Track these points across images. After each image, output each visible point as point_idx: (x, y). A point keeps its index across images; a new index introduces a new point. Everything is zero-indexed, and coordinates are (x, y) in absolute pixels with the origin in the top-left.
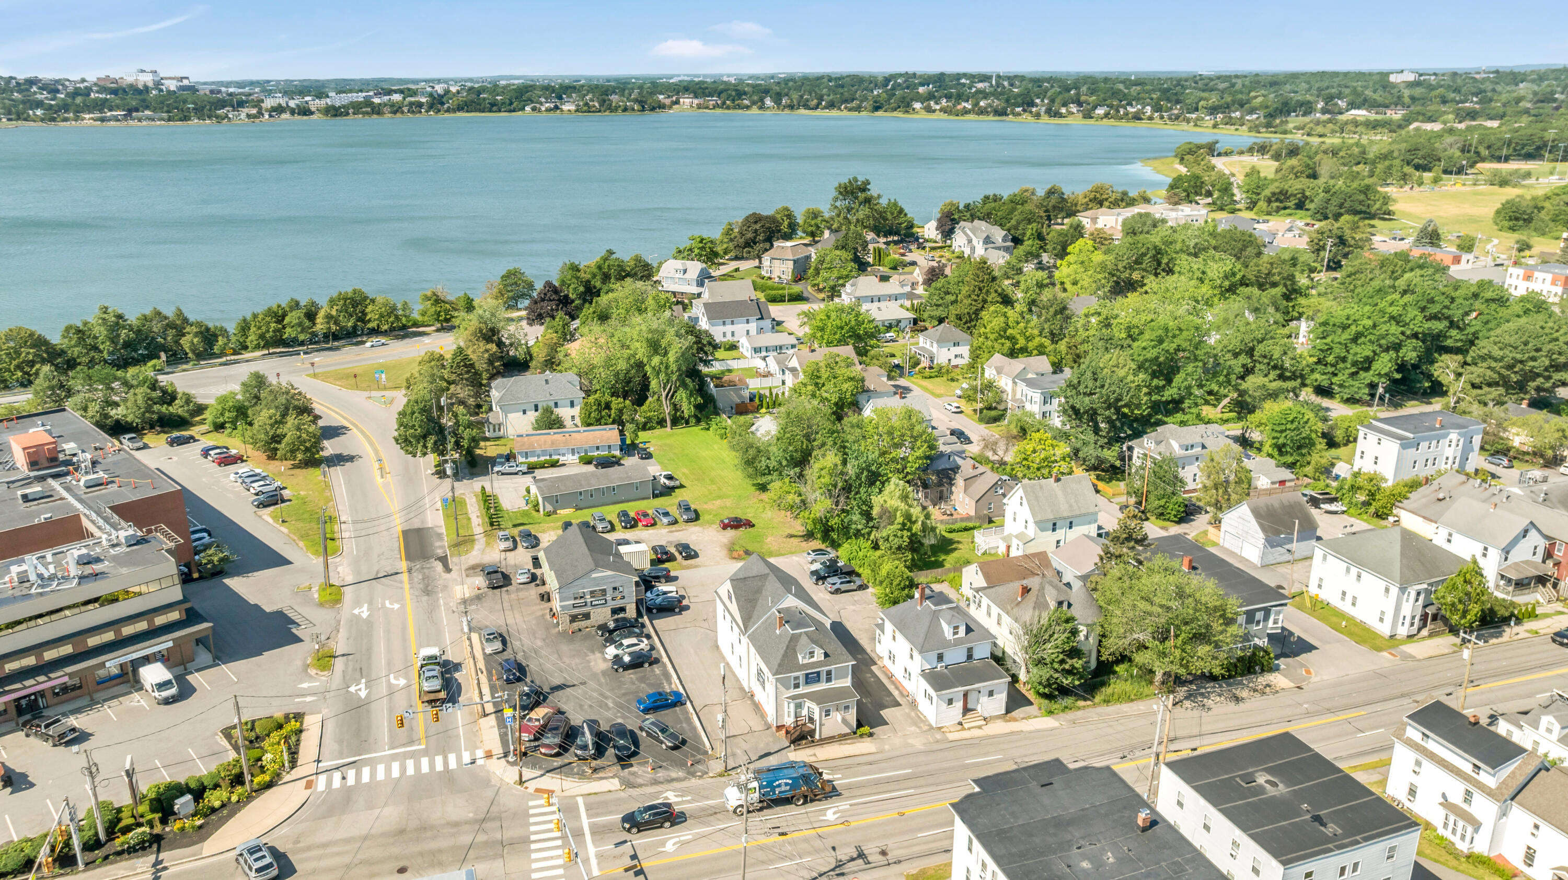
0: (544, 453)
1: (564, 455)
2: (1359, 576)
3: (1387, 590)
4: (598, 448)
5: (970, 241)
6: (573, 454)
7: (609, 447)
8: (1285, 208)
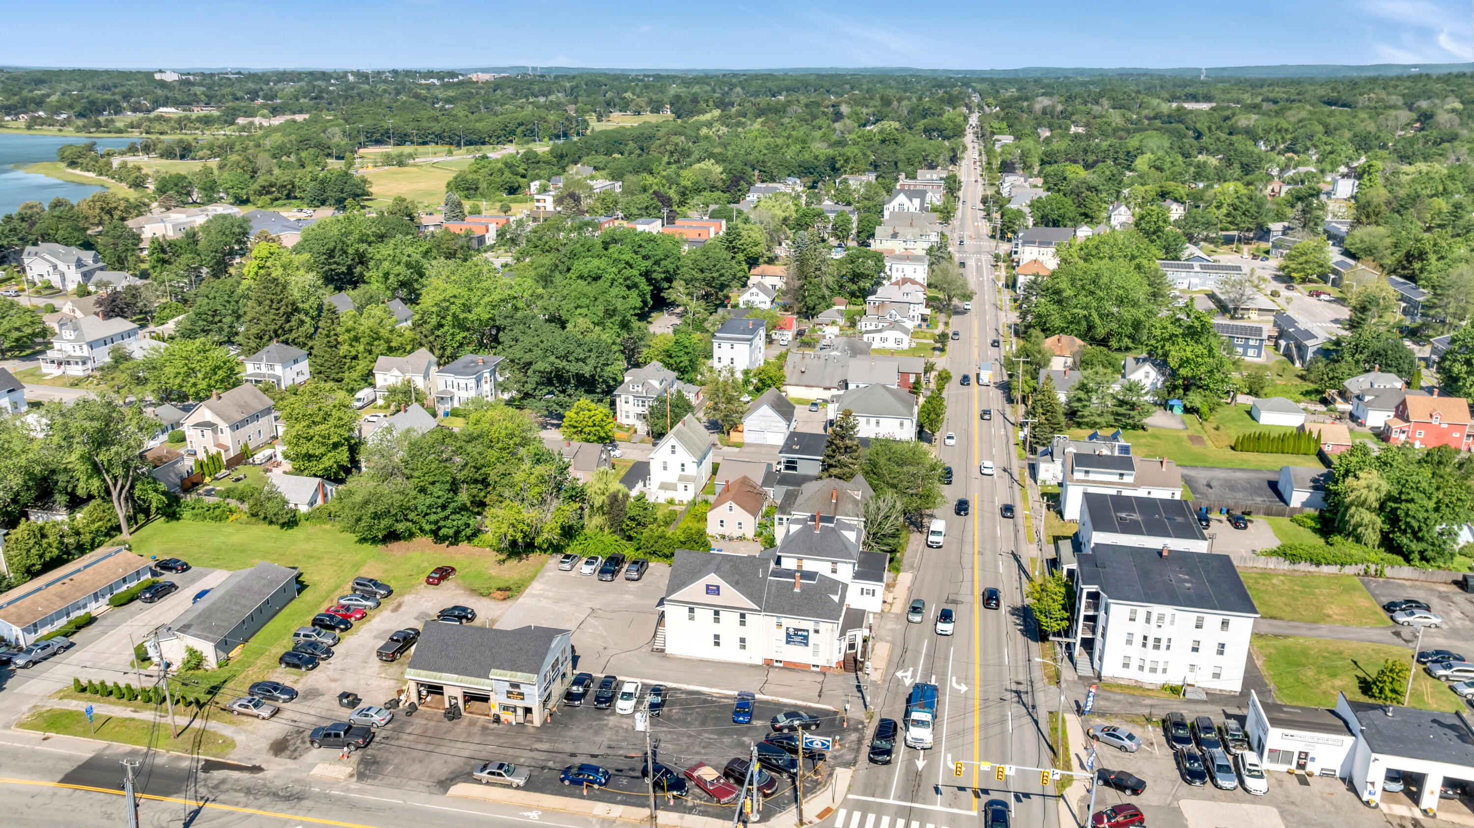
0: (59, 615)
1: (85, 606)
2: (878, 423)
3: (902, 424)
4: (124, 580)
5: (55, 267)
6: (97, 600)
7: (138, 573)
8: (277, 199)
